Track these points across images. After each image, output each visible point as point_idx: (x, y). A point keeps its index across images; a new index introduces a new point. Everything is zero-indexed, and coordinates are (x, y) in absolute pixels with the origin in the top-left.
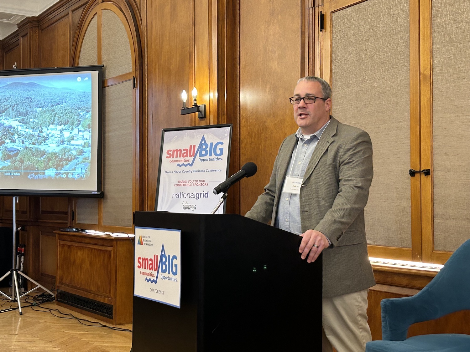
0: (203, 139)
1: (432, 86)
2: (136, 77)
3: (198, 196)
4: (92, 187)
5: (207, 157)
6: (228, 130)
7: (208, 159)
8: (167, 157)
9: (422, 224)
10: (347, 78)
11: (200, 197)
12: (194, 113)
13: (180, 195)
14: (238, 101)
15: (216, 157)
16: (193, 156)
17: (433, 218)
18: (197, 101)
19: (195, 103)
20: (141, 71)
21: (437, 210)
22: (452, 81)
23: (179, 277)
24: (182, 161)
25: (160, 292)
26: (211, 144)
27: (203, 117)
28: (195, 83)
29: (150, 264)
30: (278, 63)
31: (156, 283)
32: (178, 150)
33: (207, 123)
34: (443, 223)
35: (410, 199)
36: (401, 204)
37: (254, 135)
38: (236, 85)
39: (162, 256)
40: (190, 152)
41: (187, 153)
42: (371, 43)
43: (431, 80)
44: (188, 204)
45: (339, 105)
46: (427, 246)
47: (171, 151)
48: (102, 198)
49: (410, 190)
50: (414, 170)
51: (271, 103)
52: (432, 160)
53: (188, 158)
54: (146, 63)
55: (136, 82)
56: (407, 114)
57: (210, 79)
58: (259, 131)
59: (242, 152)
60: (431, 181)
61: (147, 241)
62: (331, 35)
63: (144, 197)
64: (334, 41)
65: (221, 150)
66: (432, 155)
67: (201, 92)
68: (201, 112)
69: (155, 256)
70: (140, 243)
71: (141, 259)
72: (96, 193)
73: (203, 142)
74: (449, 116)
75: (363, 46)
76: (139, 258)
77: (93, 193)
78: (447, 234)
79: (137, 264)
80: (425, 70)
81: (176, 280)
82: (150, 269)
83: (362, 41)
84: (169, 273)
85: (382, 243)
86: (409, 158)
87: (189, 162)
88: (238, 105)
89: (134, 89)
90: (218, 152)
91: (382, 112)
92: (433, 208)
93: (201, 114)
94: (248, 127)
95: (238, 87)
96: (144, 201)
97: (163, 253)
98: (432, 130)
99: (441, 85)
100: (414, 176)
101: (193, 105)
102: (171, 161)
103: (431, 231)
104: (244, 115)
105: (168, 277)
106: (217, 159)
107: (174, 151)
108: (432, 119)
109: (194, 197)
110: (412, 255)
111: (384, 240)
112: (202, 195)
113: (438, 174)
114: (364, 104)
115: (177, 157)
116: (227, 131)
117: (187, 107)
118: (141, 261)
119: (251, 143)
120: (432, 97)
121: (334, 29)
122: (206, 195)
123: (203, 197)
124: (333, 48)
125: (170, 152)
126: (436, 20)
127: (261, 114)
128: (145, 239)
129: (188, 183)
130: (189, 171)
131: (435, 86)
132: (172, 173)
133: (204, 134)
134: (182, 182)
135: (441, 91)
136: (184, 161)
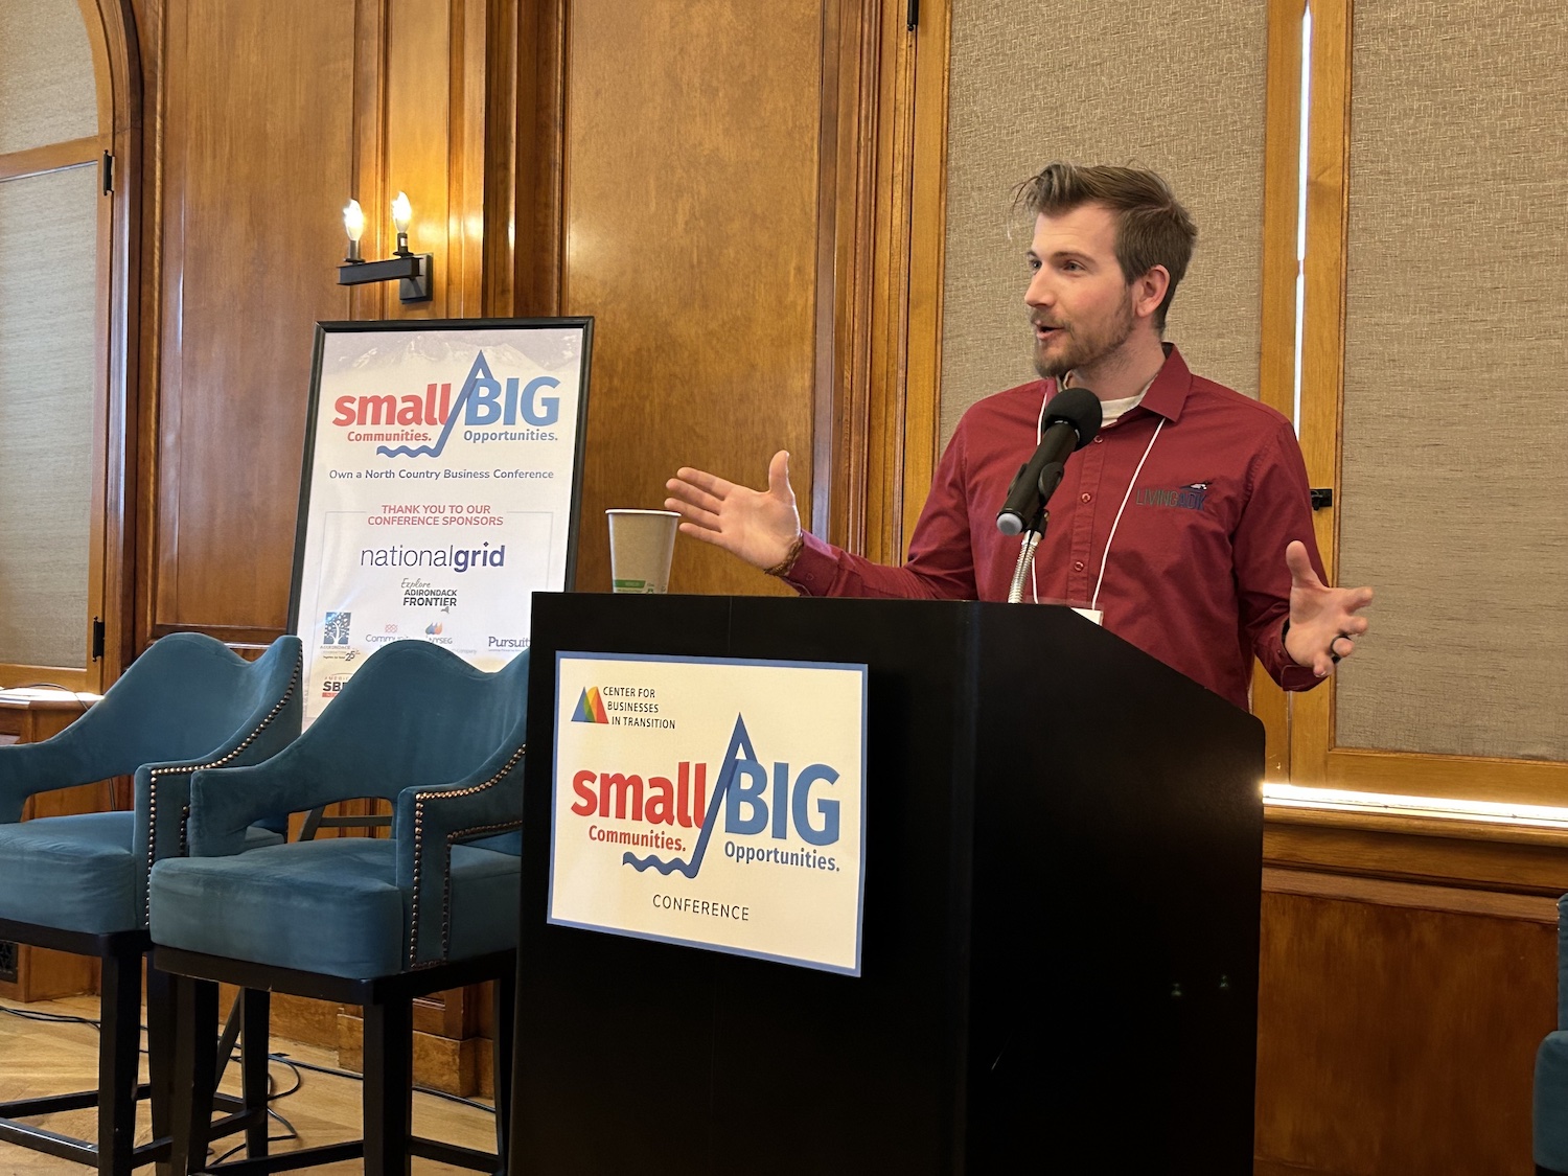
0: (481, 363)
1: (1348, 225)
2: (114, 155)
3: (463, 561)
5: (498, 426)
6: (577, 338)
7: (501, 434)
11: (473, 564)
13: (390, 555)
15: (533, 428)
16: (441, 424)
18: (409, 240)
19: (403, 244)
20: (139, 136)
22: (1424, 209)
23: (847, 852)
24: (397, 437)
25: (719, 912)
26: (513, 384)
27: (426, 297)
28: (384, 180)
29: (654, 801)
30: (726, 131)
31: (691, 875)
32: (382, 397)
39: (734, 768)
40: (431, 408)
41: (417, 409)
42: (1112, 77)
43: (1345, 204)
44: (424, 588)
45: (975, 275)
46: (1310, 734)
47: (352, 400)
52: (1339, 459)
53: (424, 428)
54: (159, 107)
55: (114, 173)
56: (1247, 311)
57: (455, 169)
60: (1334, 528)
61: (631, 707)
62: (947, 46)
64: (957, 67)
65: (552, 404)
66: (1340, 444)
67: (422, 212)
68: (415, 278)
69: (686, 766)
70: (590, 715)
71: (593, 781)
73: (480, 375)
74: (1407, 320)
75: (1077, 85)
76: (585, 775)
80: (1324, 171)
82: (655, 821)
83: (1075, 69)
84: (780, 833)
87: (426, 443)
89: (106, 194)
90: (540, 411)
93: (411, 289)
96: (140, 579)
97: (741, 755)
98: (1341, 364)
99: (1379, 221)
101: (395, 254)
102: (353, 436)
105: (776, 852)
106: (535, 436)
107: (364, 401)
108: (1342, 328)
109: (447, 562)
112: (479, 558)
115: (376, 421)
116: (570, 341)
117: (362, 258)
118: (595, 787)
120: (1344, 257)
121: (957, 27)
122: (497, 558)
123: (484, 564)
124: (952, 88)
125: (347, 405)
126: (1367, 12)
127: (653, 295)
129: (422, 514)
130: (428, 474)
131: (1357, 224)
132: (359, 476)
133: (481, 348)
134: (400, 509)
135: (1381, 241)
136: (407, 439)
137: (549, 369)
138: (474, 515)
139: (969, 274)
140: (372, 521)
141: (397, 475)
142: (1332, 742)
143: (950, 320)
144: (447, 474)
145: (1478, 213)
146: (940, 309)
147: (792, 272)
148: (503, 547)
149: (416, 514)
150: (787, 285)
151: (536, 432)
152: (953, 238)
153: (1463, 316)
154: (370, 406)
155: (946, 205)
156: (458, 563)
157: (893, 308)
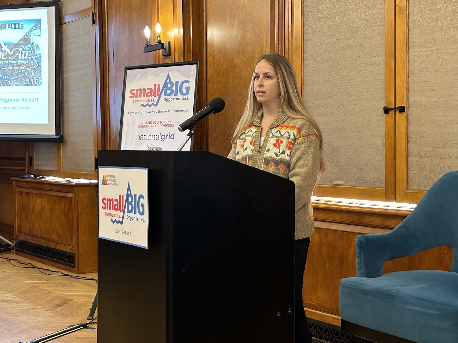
0: (168, 77)
1: (408, 19)
2: (95, 13)
3: (163, 138)
4: (51, 132)
5: (173, 96)
6: (195, 67)
7: (173, 99)
8: (130, 97)
9: (396, 163)
10: (319, 11)
11: (166, 139)
12: (158, 51)
13: (144, 136)
14: (205, 37)
15: (182, 96)
16: (158, 96)
17: (407, 156)
18: (161, 38)
19: (159, 39)
20: (101, 7)
21: (412, 148)
22: (429, 13)
23: (146, 217)
24: (146, 101)
25: (126, 234)
26: (177, 83)
27: (168, 54)
28: (158, 18)
29: (116, 205)
31: (122, 224)
32: (142, 89)
33: (171, 61)
34: (418, 162)
35: (384, 137)
36: (374, 143)
37: (221, 74)
38: (202, 20)
39: (128, 196)
40: (155, 91)
41: (151, 92)
43: (407, 12)
44: (153, 147)
45: (311, 40)
46: (401, 186)
47: (134, 90)
48: (60, 142)
49: (384, 128)
50: (389, 107)
51: (239, 38)
52: (407, 96)
53: (153, 98)
55: (95, 19)
56: (382, 49)
57: (175, 14)
58: (227, 69)
59: (209, 91)
60: (406, 119)
61: (111, 180)
63: (106, 141)
65: (188, 89)
66: (407, 91)
67: (165, 28)
68: (165, 49)
69: (120, 196)
70: (104, 183)
71: (105, 200)
72: (55, 137)
73: (168, 81)
74: (425, 50)
76: (104, 199)
77: (52, 137)
78: (422, 172)
79: (101, 205)
80: (400, 3)
81: (142, 220)
82: (116, 210)
84: (135, 213)
85: (354, 184)
86: (383, 95)
87: (154, 102)
88: (205, 41)
89: (93, 25)
90: (184, 91)
91: (355, 47)
92: (408, 146)
93: (165, 52)
94: (216, 65)
95: (204, 22)
96: (106, 144)
97: (129, 193)
98: (407, 65)
99: (417, 17)
100: (389, 113)
101: (157, 42)
102: (134, 101)
103: (405, 170)
104: (211, 52)
105: (135, 217)
106: (183, 99)
107: (137, 90)
108: (407, 53)
109: (159, 139)
110: (386, 195)
111: (357, 180)
112: (168, 137)
113: (413, 111)
114: (337, 38)
115: (140, 96)
116: (193, 68)
117: (150, 44)
118: (105, 202)
119: (219, 81)
120: (407, 30)
122: (172, 137)
123: (169, 139)
125: (133, 92)
127: (229, 51)
128: (109, 178)
129: (153, 124)
130: (154, 112)
131: (411, 19)
132: (136, 113)
133: (168, 72)
134: (147, 123)
135: (417, 24)
136: (149, 102)
137: (187, 78)
138: (166, 124)
139: (310, 39)
140: (139, 127)
141: (146, 112)
142: (407, 188)
143: (305, 55)
144: (159, 112)
145: (444, 13)
146: (302, 51)
147: (264, 41)
148: (174, 133)
149: (151, 124)
150: (263, 45)
151: (183, 97)
152: (305, 28)
153: (440, 48)
154: (139, 92)
155: (303, 17)
156: (162, 139)
157: (290, 52)
